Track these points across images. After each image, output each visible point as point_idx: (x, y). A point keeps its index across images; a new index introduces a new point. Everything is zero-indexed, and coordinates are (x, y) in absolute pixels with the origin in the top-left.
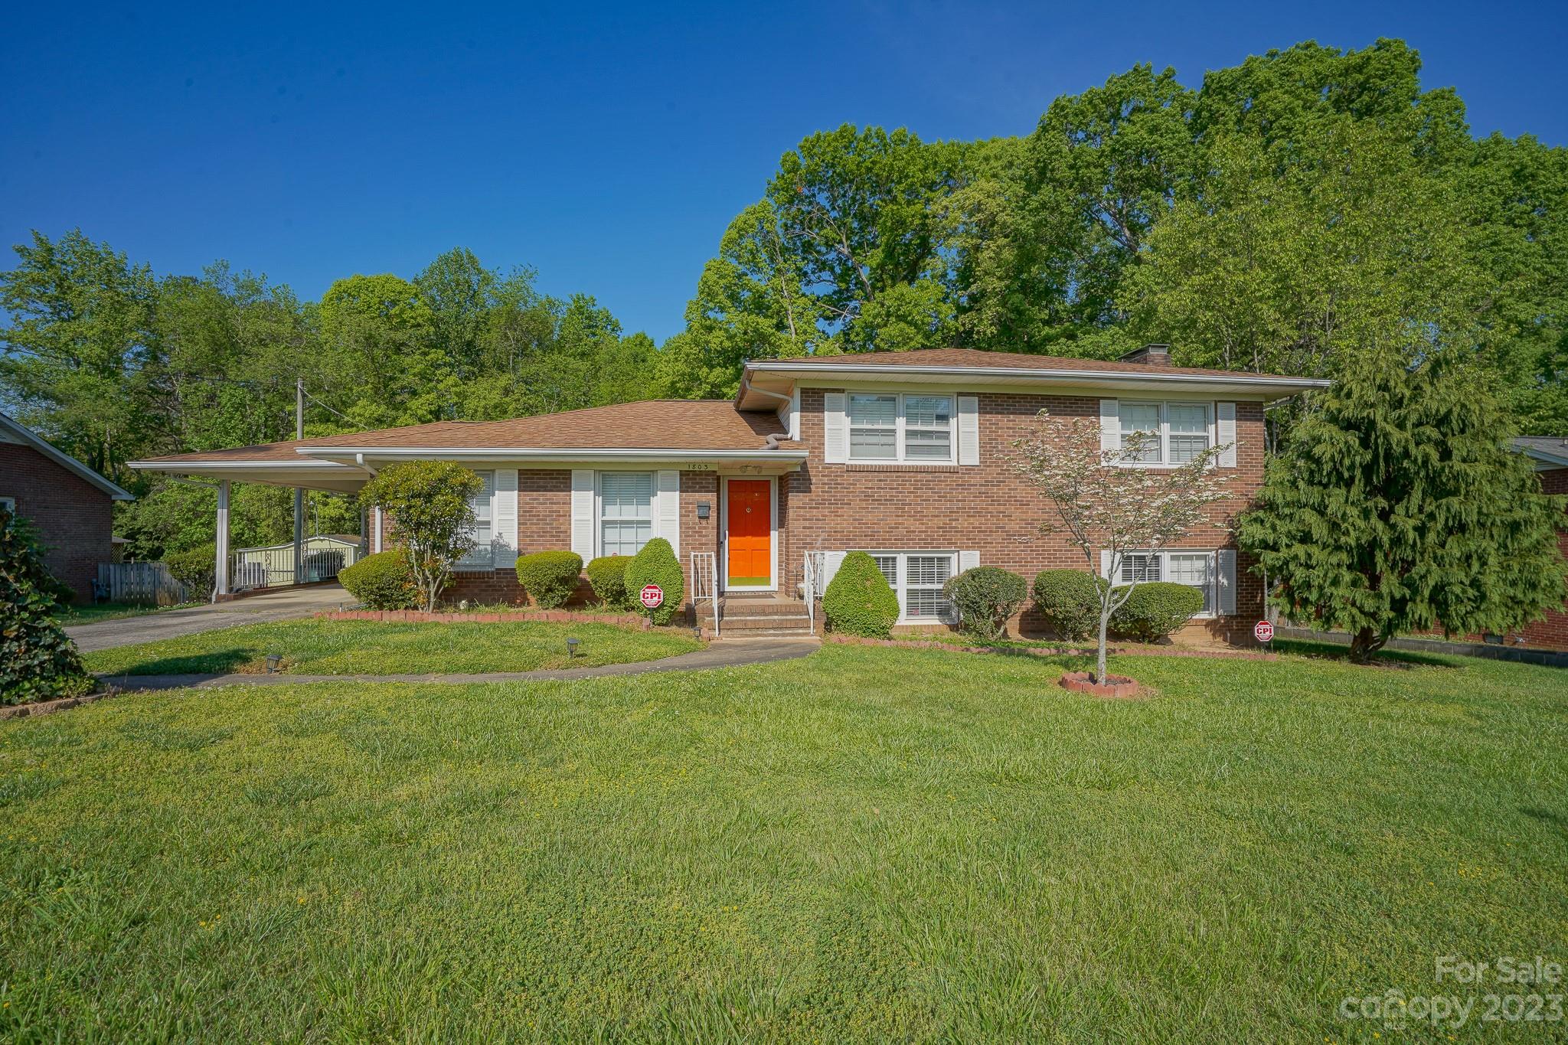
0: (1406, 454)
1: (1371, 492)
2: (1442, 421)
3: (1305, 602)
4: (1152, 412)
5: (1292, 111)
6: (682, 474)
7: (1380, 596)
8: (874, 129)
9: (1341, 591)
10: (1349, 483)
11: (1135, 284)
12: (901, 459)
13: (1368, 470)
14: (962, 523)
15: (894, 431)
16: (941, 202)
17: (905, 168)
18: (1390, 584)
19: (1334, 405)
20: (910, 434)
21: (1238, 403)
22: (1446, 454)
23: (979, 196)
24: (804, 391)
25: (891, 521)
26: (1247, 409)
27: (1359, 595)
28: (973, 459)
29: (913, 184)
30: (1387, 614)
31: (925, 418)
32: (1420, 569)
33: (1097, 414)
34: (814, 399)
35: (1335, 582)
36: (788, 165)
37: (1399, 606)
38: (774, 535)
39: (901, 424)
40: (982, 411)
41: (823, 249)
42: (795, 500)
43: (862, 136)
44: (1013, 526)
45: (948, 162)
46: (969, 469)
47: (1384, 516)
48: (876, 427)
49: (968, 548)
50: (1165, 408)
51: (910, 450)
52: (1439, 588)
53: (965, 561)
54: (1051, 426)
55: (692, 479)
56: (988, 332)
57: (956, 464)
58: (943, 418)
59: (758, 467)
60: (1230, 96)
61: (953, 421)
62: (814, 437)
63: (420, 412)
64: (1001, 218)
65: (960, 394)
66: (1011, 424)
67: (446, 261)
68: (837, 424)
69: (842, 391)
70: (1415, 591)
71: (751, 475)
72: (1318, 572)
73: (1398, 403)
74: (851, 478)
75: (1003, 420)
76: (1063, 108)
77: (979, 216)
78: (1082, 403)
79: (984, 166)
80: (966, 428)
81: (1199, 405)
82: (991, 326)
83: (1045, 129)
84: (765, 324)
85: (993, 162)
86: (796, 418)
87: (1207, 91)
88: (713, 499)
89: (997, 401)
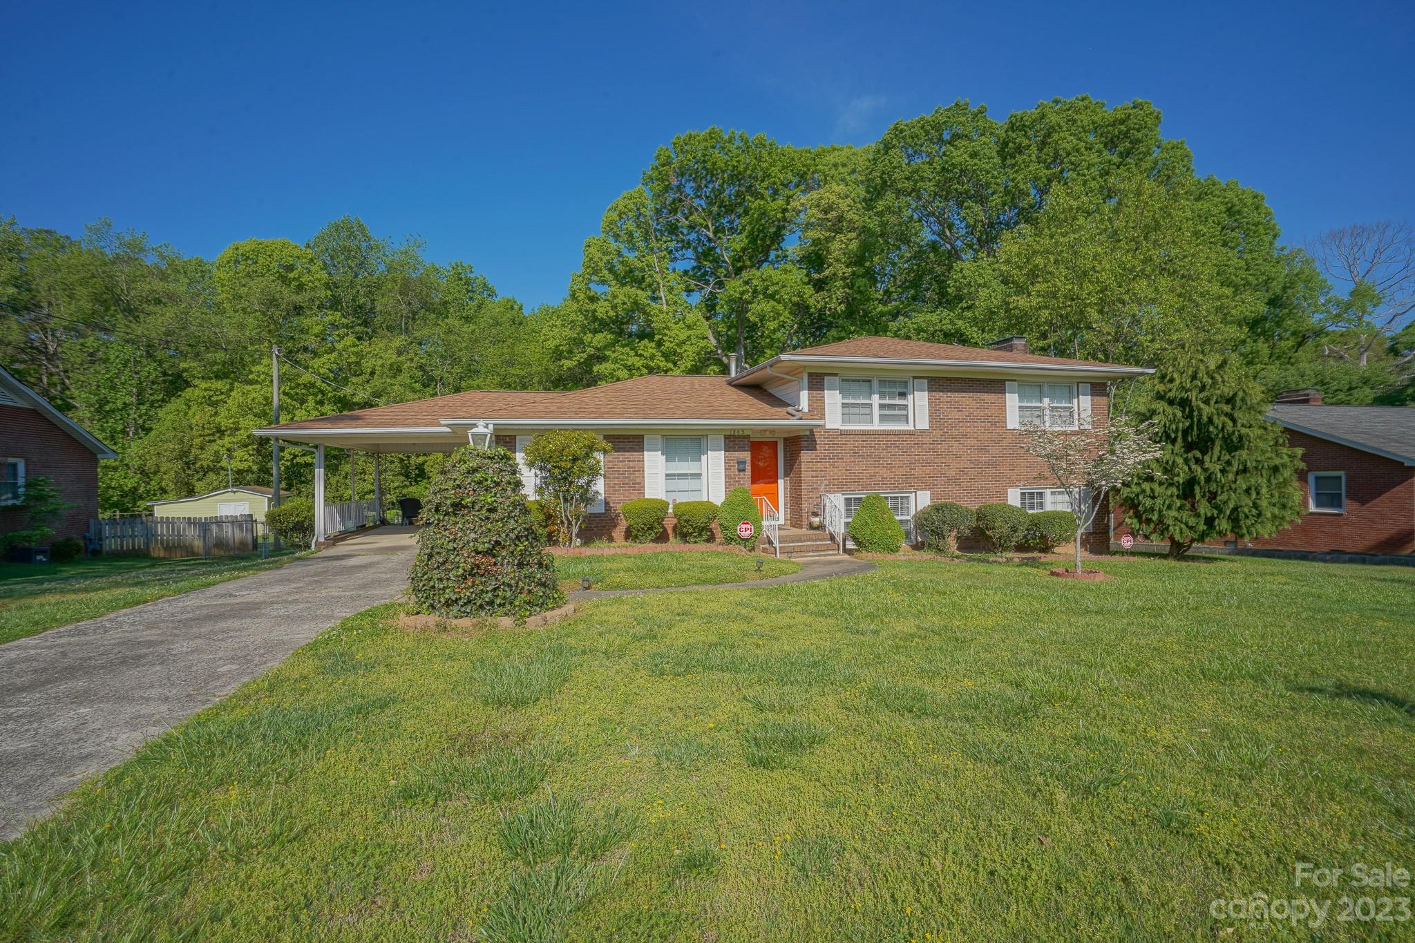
0: (1210, 421)
1: (1189, 447)
2: (1230, 400)
3: (1149, 521)
4: (1037, 389)
5: (1077, 150)
6: (727, 437)
7: (1198, 515)
8: (738, 133)
9: (1173, 513)
10: (1174, 441)
11: (964, 277)
12: (876, 426)
13: (1186, 432)
14: (918, 471)
15: (871, 405)
16: (802, 199)
17: (767, 169)
18: (1204, 508)
19: (1161, 388)
20: (882, 406)
21: (1092, 384)
22: (1234, 421)
23: (833, 198)
24: (810, 375)
25: (871, 471)
26: (1098, 388)
27: (1185, 515)
28: (924, 424)
29: (775, 183)
30: (1202, 527)
31: (892, 395)
32: (1221, 498)
33: (1003, 392)
34: (817, 381)
35: (1169, 507)
36: (663, 159)
37: (1210, 521)
38: (781, 482)
39: (876, 400)
40: (930, 390)
41: (685, 231)
42: (805, 456)
43: (727, 137)
44: (951, 473)
45: (804, 166)
46: (923, 432)
47: (1197, 461)
48: (858, 401)
49: (922, 489)
50: (1046, 387)
51: (883, 418)
52: (1235, 509)
53: (922, 500)
54: (968, 400)
55: (733, 441)
56: (838, 309)
57: (912, 428)
58: (903, 395)
59: (772, 431)
60: (1030, 133)
61: (910, 397)
62: (818, 409)
63: (322, 371)
64: (851, 216)
65: (915, 378)
66: (949, 399)
67: (337, 228)
68: (833, 399)
69: (835, 375)
70: (1220, 511)
71: (768, 437)
72: (1159, 501)
73: (1202, 389)
74: (843, 439)
75: (944, 396)
76: (902, 131)
77: (833, 214)
78: (994, 384)
79: (833, 172)
80: (919, 404)
81: (1070, 386)
82: (840, 304)
83: (887, 147)
84: (642, 296)
85: (840, 168)
86: (804, 395)
87: (1012, 127)
88: (746, 456)
89: (940, 383)
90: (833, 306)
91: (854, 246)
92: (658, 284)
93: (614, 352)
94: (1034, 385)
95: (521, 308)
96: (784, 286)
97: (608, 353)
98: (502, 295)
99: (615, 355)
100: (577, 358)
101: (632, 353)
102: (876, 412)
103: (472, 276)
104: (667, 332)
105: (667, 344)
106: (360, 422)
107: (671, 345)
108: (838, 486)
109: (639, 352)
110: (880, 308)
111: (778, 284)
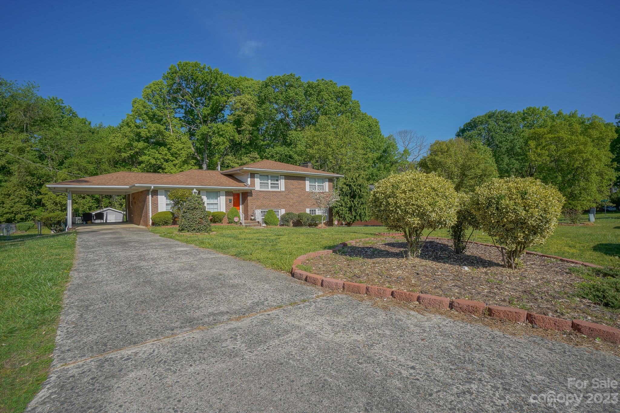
0: (356, 191)
1: (351, 197)
2: (360, 185)
3: (342, 217)
4: (314, 180)
5: (328, 99)
6: (226, 192)
7: (352, 215)
8: (207, 66)
9: (347, 215)
10: (348, 196)
11: (293, 137)
12: (270, 189)
13: (350, 193)
14: (282, 203)
15: (268, 183)
16: (233, 99)
17: (220, 84)
18: (354, 213)
19: (345, 181)
20: (271, 184)
21: (329, 179)
22: (361, 191)
23: (246, 100)
24: (251, 173)
25: (268, 203)
26: (331, 180)
27: (350, 215)
28: (284, 190)
29: (222, 90)
30: (353, 218)
31: (274, 180)
32: (358, 210)
33: (305, 180)
34: (253, 175)
35: (346, 213)
36: (173, 71)
37: (355, 217)
38: (241, 206)
39: (270, 182)
40: (285, 179)
41: (180, 101)
42: (249, 198)
43: (202, 66)
44: (291, 204)
45: (235, 85)
46: (283, 191)
47: (353, 201)
48: (265, 182)
49: (283, 208)
50: (316, 179)
51: (272, 187)
52: (360, 214)
53: (283, 212)
54: (295, 182)
55: (228, 193)
57: (280, 190)
58: (277, 180)
59: (239, 190)
60: (314, 90)
61: (279, 181)
62: (253, 184)
64: (253, 108)
65: (281, 175)
68: (257, 181)
69: (258, 174)
70: (357, 214)
71: (237, 192)
72: (344, 212)
73: (354, 182)
74: (260, 193)
75: (289, 181)
76: (272, 80)
77: (246, 107)
78: (302, 178)
79: (246, 89)
80: (282, 183)
81: (322, 179)
82: (247, 140)
83: (267, 85)
84: (162, 128)
85: (249, 88)
86: (249, 180)
87: (309, 86)
88: (232, 198)
89: (288, 177)
90: (245, 141)
91: (253, 119)
92: (169, 123)
93: (149, 151)
94: (314, 179)
95: (90, 124)
96: (226, 132)
97: (145, 152)
98: (81, 117)
99: (149, 153)
100: (130, 153)
101: (157, 152)
102: (270, 184)
103: (63, 105)
104: (173, 144)
105: (173, 150)
106: (89, 183)
107: (175, 150)
108: (259, 208)
109: (160, 152)
110: (262, 143)
111: (224, 131)
